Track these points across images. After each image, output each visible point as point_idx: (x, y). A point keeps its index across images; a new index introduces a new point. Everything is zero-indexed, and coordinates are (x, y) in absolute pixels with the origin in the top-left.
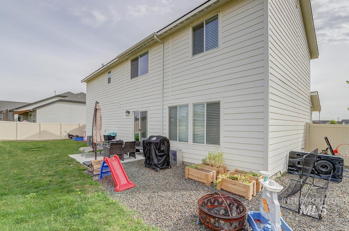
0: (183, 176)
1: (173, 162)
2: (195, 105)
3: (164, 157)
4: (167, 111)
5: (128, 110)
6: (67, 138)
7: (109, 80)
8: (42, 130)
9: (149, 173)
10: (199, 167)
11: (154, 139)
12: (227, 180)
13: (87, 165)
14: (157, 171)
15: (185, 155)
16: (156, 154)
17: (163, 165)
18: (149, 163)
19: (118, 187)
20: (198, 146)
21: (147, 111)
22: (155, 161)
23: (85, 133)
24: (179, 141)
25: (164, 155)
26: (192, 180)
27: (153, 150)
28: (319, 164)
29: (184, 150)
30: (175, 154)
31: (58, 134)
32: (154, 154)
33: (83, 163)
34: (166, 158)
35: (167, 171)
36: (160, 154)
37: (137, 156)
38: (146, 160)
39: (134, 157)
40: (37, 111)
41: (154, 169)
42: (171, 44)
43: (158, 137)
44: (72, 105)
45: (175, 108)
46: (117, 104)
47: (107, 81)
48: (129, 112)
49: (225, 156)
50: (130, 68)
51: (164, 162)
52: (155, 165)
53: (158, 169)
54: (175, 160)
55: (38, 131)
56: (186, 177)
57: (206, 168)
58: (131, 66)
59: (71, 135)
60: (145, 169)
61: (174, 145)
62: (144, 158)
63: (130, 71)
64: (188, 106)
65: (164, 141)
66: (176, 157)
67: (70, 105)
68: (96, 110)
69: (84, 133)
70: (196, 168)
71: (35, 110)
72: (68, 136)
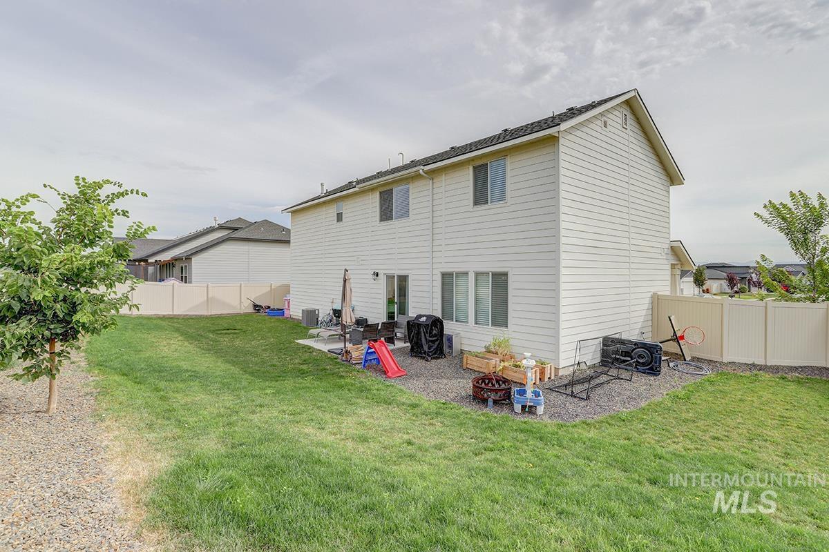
0: (461, 366)
1: (448, 350)
2: (477, 274)
3: (437, 343)
4: (438, 279)
5: (376, 271)
6: (251, 310)
7: (340, 217)
8: (210, 296)
9: (419, 363)
10: (481, 355)
11: (424, 319)
12: (508, 368)
13: (336, 353)
14: (427, 360)
15: (464, 341)
16: (426, 339)
17: (435, 353)
18: (416, 350)
19: (390, 374)
20: (480, 328)
21: (408, 276)
22: (426, 348)
23: (289, 302)
24: (456, 321)
25: (437, 340)
26: (471, 370)
27: (423, 334)
28: (636, 353)
29: (462, 334)
30: (450, 339)
31: (236, 303)
32: (423, 340)
33: (329, 351)
34: (439, 344)
35: (441, 361)
36: (431, 339)
37: (396, 342)
38: (412, 347)
39: (393, 343)
40: (193, 259)
41: (423, 358)
42: (443, 182)
43: (428, 317)
44: (251, 248)
45: (451, 274)
46: (355, 258)
47: (335, 218)
48: (377, 275)
49: (511, 342)
50: (377, 204)
51: (436, 349)
52: (425, 353)
53: (429, 359)
54: (451, 347)
55: (206, 298)
56: (464, 367)
57: (489, 356)
58: (381, 202)
60: (411, 359)
61: (449, 327)
62: (408, 344)
63: (378, 209)
64: (468, 273)
65: (437, 323)
66: (452, 344)
67: (247, 247)
68: (345, 281)
69: (286, 303)
70: (476, 356)
71: (188, 258)
72: (252, 307)
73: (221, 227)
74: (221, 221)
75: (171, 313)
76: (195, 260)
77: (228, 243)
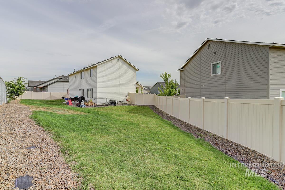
4: (87, 90)
6: (62, 99)
21: (84, 90)
30: (86, 101)
31: (58, 97)
48: (80, 89)
50: (80, 75)
55: (50, 96)
59: (63, 98)
68: (68, 90)
71: (47, 86)
72: (62, 98)
73: (57, 78)
74: (57, 77)
75: (41, 99)
76: (49, 87)
77: (58, 82)
